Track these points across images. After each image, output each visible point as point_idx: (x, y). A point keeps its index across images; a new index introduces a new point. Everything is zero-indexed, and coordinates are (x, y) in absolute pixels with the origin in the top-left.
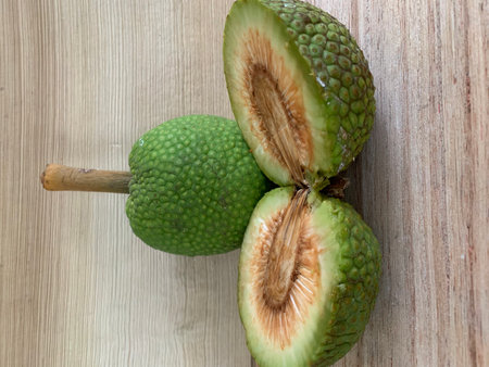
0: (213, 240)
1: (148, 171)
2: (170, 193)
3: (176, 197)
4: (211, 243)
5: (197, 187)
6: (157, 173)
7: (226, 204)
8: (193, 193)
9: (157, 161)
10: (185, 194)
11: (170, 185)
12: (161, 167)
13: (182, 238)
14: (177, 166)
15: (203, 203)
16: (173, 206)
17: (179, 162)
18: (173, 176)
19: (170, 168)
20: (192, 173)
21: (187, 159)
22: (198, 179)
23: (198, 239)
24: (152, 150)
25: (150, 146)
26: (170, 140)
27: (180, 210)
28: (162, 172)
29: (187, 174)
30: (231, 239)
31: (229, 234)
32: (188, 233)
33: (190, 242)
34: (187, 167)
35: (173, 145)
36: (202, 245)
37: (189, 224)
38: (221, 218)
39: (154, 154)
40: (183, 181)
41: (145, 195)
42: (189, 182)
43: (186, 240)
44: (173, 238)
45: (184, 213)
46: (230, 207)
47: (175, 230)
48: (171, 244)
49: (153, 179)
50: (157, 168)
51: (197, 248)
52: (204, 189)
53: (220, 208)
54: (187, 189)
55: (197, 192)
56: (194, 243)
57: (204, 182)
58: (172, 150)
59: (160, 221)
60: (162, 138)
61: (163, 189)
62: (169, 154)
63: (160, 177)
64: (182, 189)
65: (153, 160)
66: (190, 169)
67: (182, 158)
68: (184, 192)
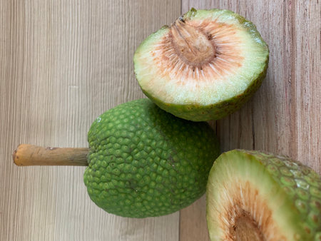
0: (163, 198)
1: (106, 139)
2: (125, 155)
3: (130, 158)
4: (160, 201)
5: (149, 148)
6: (113, 139)
7: (174, 162)
8: (145, 153)
9: (113, 130)
10: (138, 155)
11: (125, 148)
12: (118, 134)
13: (134, 198)
14: (131, 132)
15: (153, 162)
16: (127, 166)
17: (132, 128)
18: (127, 140)
19: (124, 133)
20: (143, 136)
21: (138, 126)
22: (148, 141)
23: (149, 198)
24: (109, 122)
25: (107, 120)
26: (123, 114)
27: (134, 169)
28: (117, 138)
29: (139, 137)
30: (178, 196)
31: (176, 192)
32: (139, 192)
33: (142, 202)
34: (139, 132)
35: (127, 117)
36: (153, 204)
37: (141, 183)
38: (169, 175)
39: (111, 125)
40: (136, 144)
41: (102, 160)
42: (141, 144)
43: (138, 199)
44: (126, 198)
45: (137, 173)
46: (178, 165)
47: (128, 190)
48: (125, 205)
49: (110, 145)
50: (113, 135)
51: (148, 207)
52: (154, 150)
53: (168, 165)
54: (140, 150)
55: (148, 153)
56: (145, 202)
57: (154, 143)
58: (125, 121)
59: (115, 182)
60: (117, 113)
61: (118, 152)
62: (124, 124)
63: (116, 142)
64: (135, 150)
65: (110, 130)
66: (141, 134)
67: (135, 125)
68: (137, 153)
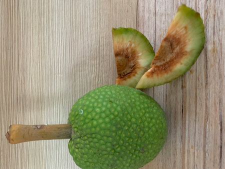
1: (91, 134)
2: (109, 149)
3: (113, 151)
5: (127, 144)
6: (99, 136)
8: (124, 148)
9: (98, 128)
11: (109, 144)
12: (102, 132)
15: (130, 153)
16: (111, 157)
17: (114, 128)
18: (110, 139)
19: (108, 133)
20: (123, 135)
21: (119, 126)
22: (127, 139)
24: (93, 119)
25: (90, 116)
26: (104, 112)
27: (116, 158)
28: (103, 136)
29: (120, 136)
35: (108, 116)
38: (140, 159)
39: (95, 123)
40: (118, 141)
42: (121, 142)
45: (118, 160)
46: (146, 153)
49: (96, 140)
50: (98, 133)
52: (131, 145)
53: (140, 154)
55: (127, 147)
57: (131, 140)
58: (107, 120)
60: (98, 110)
61: (104, 147)
62: (106, 123)
63: (101, 139)
64: (117, 146)
65: (95, 127)
66: (121, 133)
67: (116, 125)
68: (118, 147)
